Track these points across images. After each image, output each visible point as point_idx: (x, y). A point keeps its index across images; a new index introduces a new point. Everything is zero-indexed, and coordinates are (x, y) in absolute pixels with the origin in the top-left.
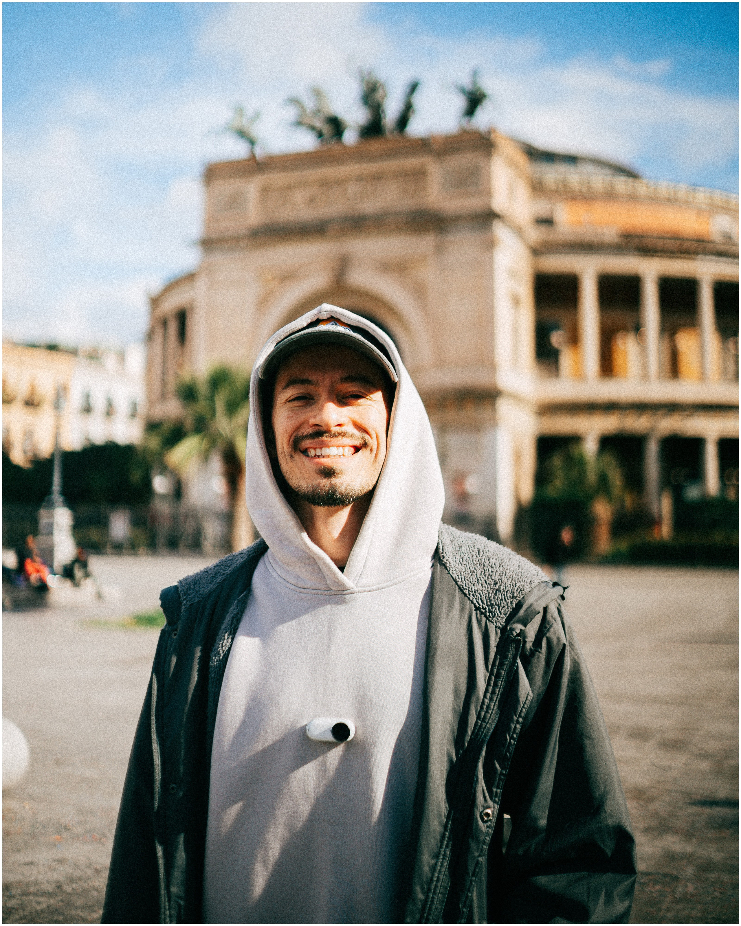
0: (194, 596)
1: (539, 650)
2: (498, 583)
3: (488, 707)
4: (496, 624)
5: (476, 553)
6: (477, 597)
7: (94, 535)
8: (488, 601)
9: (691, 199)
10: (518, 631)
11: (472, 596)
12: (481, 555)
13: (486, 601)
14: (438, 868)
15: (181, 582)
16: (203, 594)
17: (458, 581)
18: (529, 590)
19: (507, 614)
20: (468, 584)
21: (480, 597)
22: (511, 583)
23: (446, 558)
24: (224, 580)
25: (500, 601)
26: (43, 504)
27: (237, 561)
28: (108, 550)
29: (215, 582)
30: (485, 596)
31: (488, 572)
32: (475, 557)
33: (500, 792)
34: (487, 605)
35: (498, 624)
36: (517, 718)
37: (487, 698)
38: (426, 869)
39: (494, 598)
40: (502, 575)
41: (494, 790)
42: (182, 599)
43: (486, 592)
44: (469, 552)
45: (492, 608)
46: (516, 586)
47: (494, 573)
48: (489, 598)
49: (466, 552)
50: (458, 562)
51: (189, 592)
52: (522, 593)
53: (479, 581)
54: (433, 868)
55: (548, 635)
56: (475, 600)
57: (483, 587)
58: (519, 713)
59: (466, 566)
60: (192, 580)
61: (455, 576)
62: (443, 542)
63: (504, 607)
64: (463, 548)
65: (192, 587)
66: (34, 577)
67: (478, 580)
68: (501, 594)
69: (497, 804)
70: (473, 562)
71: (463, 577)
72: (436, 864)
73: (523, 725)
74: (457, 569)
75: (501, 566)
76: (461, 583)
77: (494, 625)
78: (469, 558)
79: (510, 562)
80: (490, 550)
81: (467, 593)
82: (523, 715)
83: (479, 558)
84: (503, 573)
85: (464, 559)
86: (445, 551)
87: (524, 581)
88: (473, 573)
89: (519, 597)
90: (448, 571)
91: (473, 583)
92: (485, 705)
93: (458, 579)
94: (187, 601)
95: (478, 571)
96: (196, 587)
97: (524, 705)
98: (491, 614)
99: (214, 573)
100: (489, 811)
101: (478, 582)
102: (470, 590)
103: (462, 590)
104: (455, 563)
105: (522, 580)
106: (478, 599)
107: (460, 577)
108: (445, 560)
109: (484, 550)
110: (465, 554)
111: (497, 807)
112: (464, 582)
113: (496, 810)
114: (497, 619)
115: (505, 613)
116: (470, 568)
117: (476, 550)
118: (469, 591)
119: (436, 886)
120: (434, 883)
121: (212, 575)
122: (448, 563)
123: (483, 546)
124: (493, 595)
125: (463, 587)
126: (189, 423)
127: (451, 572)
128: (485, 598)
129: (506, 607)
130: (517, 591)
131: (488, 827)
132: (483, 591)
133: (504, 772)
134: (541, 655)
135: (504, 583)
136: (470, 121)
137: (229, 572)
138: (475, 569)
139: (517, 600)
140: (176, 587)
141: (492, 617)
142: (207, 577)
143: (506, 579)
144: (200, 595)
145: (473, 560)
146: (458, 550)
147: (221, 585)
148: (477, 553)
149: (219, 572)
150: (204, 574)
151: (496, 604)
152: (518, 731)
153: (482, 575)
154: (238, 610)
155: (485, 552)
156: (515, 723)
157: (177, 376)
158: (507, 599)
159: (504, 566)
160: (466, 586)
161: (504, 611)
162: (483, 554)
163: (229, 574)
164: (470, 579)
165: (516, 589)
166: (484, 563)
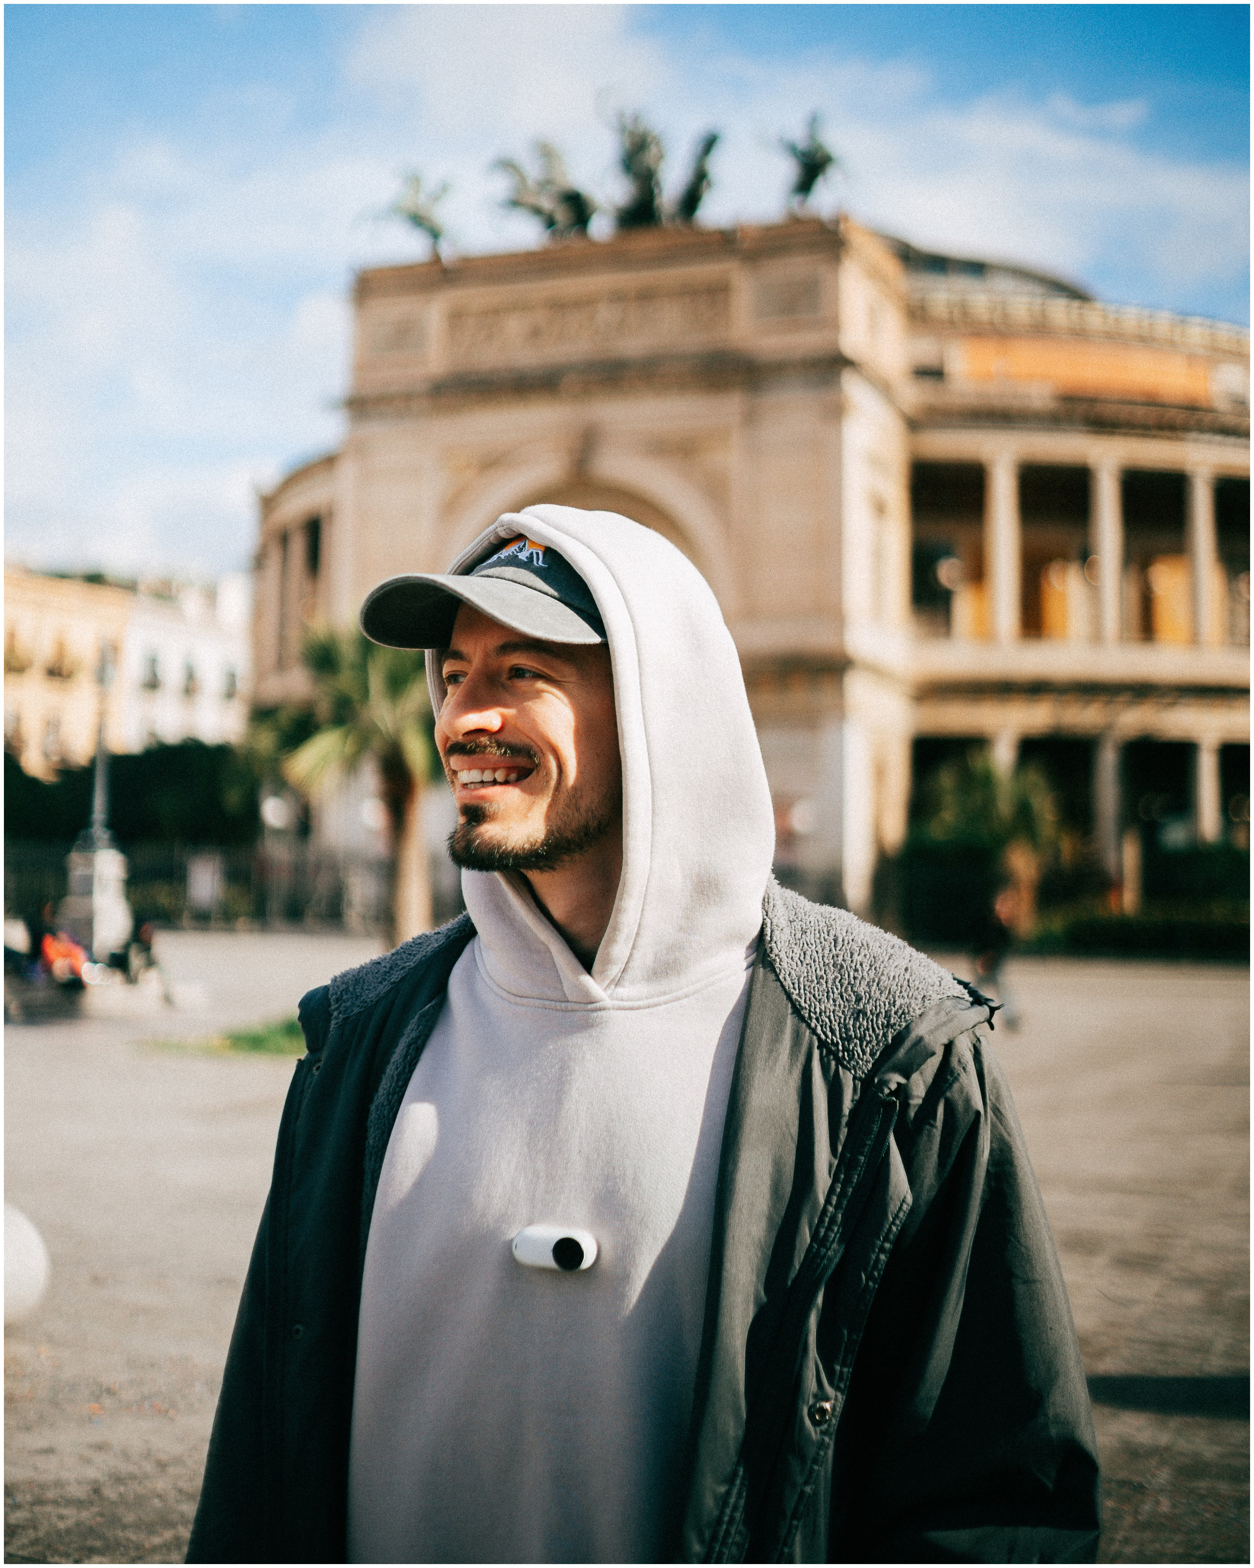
0: (353, 1003)
1: (932, 1122)
2: (864, 999)
3: (833, 1220)
4: (856, 1072)
5: (831, 943)
6: (824, 1023)
7: (163, 897)
8: (843, 1030)
9: (1177, 338)
10: (893, 1086)
11: (814, 1020)
12: (838, 948)
13: (840, 1030)
14: (732, 1500)
15: (335, 980)
16: (366, 1002)
17: (793, 994)
18: (918, 1012)
19: (875, 1054)
20: (810, 999)
21: (829, 1024)
22: (887, 999)
23: (776, 951)
24: (403, 979)
25: (864, 1032)
26: (77, 843)
27: (428, 946)
28: (185, 921)
29: (389, 981)
30: (838, 1021)
31: (847, 979)
32: (827, 951)
33: (849, 1371)
34: (841, 1038)
35: (859, 1073)
36: (880, 1243)
37: (831, 1204)
38: (709, 1502)
39: (854, 1026)
40: (873, 986)
41: (838, 1368)
42: (333, 1007)
43: (840, 1014)
44: (818, 941)
45: (849, 1044)
46: (894, 1006)
47: (858, 982)
48: (845, 1025)
49: (813, 942)
50: (796, 959)
51: (345, 997)
52: (905, 1018)
53: (831, 994)
54: (723, 1501)
55: (948, 1094)
56: (819, 1028)
57: (835, 1005)
58: (884, 1235)
59: (809, 966)
60: (354, 976)
61: (788, 983)
62: (774, 923)
63: (870, 1042)
64: (808, 934)
65: (351, 989)
66: (60, 967)
67: (828, 992)
68: (867, 1019)
69: (842, 1394)
70: (823, 960)
71: (802, 987)
72: (728, 1493)
73: (892, 1254)
74: (793, 972)
75: (873, 968)
76: (797, 998)
77: (851, 1073)
78: (817, 952)
79: (891, 961)
80: (855, 939)
81: (807, 1015)
82: (892, 1237)
83: (834, 952)
84: (874, 982)
85: (809, 953)
86: (775, 939)
87: (910, 996)
88: (821, 980)
89: (900, 1026)
90: (777, 976)
91: (820, 998)
92: (827, 1216)
93: (792, 990)
94: (340, 1013)
95: (829, 976)
96: (358, 988)
97: (894, 1219)
98: (846, 1054)
99: (388, 966)
100: (827, 1406)
101: (827, 997)
102: (812, 1010)
103: (797, 1010)
104: (790, 961)
105: (908, 996)
106: (826, 1028)
107: (796, 986)
108: (773, 956)
109: (846, 939)
110: (810, 945)
111: (842, 1399)
112: (803, 997)
113: (839, 1404)
114: (858, 1063)
115: (872, 1054)
116: (816, 971)
117: (832, 937)
118: (810, 1011)
119: (727, 1532)
120: (724, 1527)
121: (384, 969)
122: (778, 960)
123: (845, 931)
124: (852, 1019)
125: (800, 1005)
126: (324, 709)
127: (781, 977)
128: (839, 1026)
129: (874, 1043)
130: (896, 1013)
131: (823, 1433)
132: (836, 1013)
133: (855, 1337)
134: (934, 1130)
135: (874, 999)
136: (803, 202)
137: (412, 965)
138: (825, 973)
139: (895, 1030)
140: (326, 988)
141: (847, 1059)
142: (377, 973)
143: (878, 992)
144: (361, 1003)
145: (823, 957)
146: (800, 937)
147: (396, 987)
148: (833, 944)
149: (397, 964)
150: (373, 967)
151: (856, 1037)
152: (882, 1266)
153: (837, 983)
154: (420, 1032)
155: (846, 942)
156: (877, 1251)
157: (305, 629)
158: (876, 1028)
159: (878, 969)
160: (805, 1002)
161: (870, 1050)
162: (843, 945)
163: (412, 968)
164: (814, 991)
165: (894, 1010)
166: (843, 963)
